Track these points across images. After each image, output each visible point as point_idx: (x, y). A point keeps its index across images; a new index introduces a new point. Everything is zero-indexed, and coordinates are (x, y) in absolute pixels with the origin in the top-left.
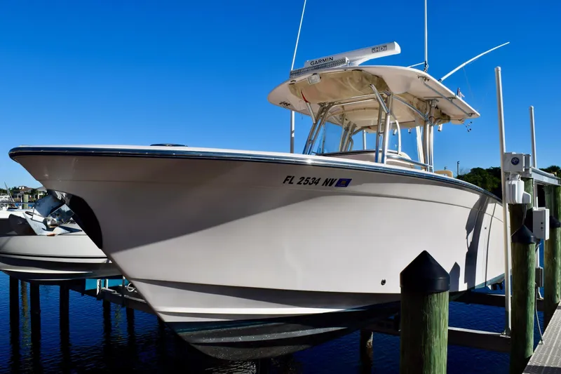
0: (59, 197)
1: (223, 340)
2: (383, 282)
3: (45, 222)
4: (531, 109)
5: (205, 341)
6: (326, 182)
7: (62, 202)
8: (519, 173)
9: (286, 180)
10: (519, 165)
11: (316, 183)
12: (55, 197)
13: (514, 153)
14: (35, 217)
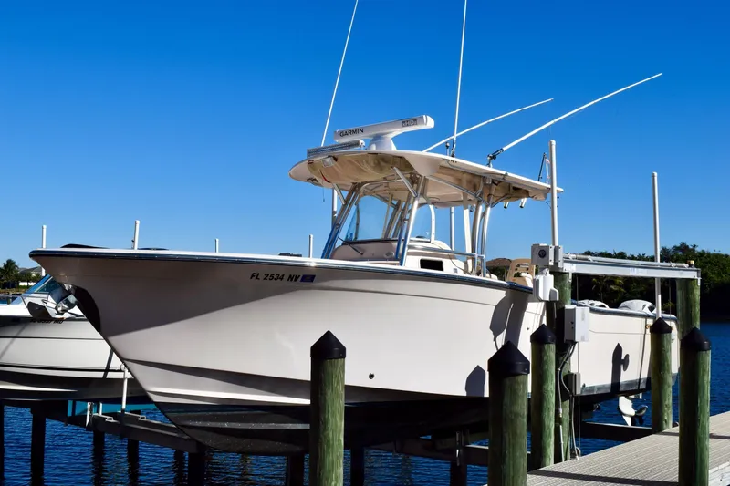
0: (67, 288)
1: (209, 424)
2: (371, 376)
3: (56, 308)
4: (654, 176)
5: (191, 423)
6: (291, 278)
7: (69, 293)
8: (548, 266)
9: (253, 276)
10: (545, 258)
11: (282, 279)
12: (64, 288)
13: (541, 245)
14: (49, 304)
